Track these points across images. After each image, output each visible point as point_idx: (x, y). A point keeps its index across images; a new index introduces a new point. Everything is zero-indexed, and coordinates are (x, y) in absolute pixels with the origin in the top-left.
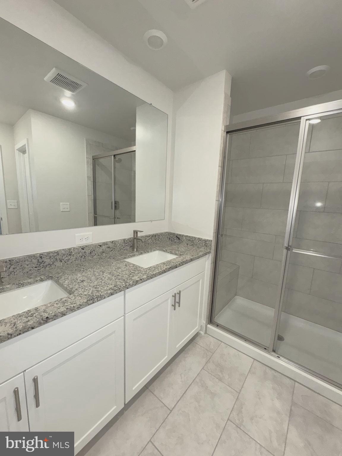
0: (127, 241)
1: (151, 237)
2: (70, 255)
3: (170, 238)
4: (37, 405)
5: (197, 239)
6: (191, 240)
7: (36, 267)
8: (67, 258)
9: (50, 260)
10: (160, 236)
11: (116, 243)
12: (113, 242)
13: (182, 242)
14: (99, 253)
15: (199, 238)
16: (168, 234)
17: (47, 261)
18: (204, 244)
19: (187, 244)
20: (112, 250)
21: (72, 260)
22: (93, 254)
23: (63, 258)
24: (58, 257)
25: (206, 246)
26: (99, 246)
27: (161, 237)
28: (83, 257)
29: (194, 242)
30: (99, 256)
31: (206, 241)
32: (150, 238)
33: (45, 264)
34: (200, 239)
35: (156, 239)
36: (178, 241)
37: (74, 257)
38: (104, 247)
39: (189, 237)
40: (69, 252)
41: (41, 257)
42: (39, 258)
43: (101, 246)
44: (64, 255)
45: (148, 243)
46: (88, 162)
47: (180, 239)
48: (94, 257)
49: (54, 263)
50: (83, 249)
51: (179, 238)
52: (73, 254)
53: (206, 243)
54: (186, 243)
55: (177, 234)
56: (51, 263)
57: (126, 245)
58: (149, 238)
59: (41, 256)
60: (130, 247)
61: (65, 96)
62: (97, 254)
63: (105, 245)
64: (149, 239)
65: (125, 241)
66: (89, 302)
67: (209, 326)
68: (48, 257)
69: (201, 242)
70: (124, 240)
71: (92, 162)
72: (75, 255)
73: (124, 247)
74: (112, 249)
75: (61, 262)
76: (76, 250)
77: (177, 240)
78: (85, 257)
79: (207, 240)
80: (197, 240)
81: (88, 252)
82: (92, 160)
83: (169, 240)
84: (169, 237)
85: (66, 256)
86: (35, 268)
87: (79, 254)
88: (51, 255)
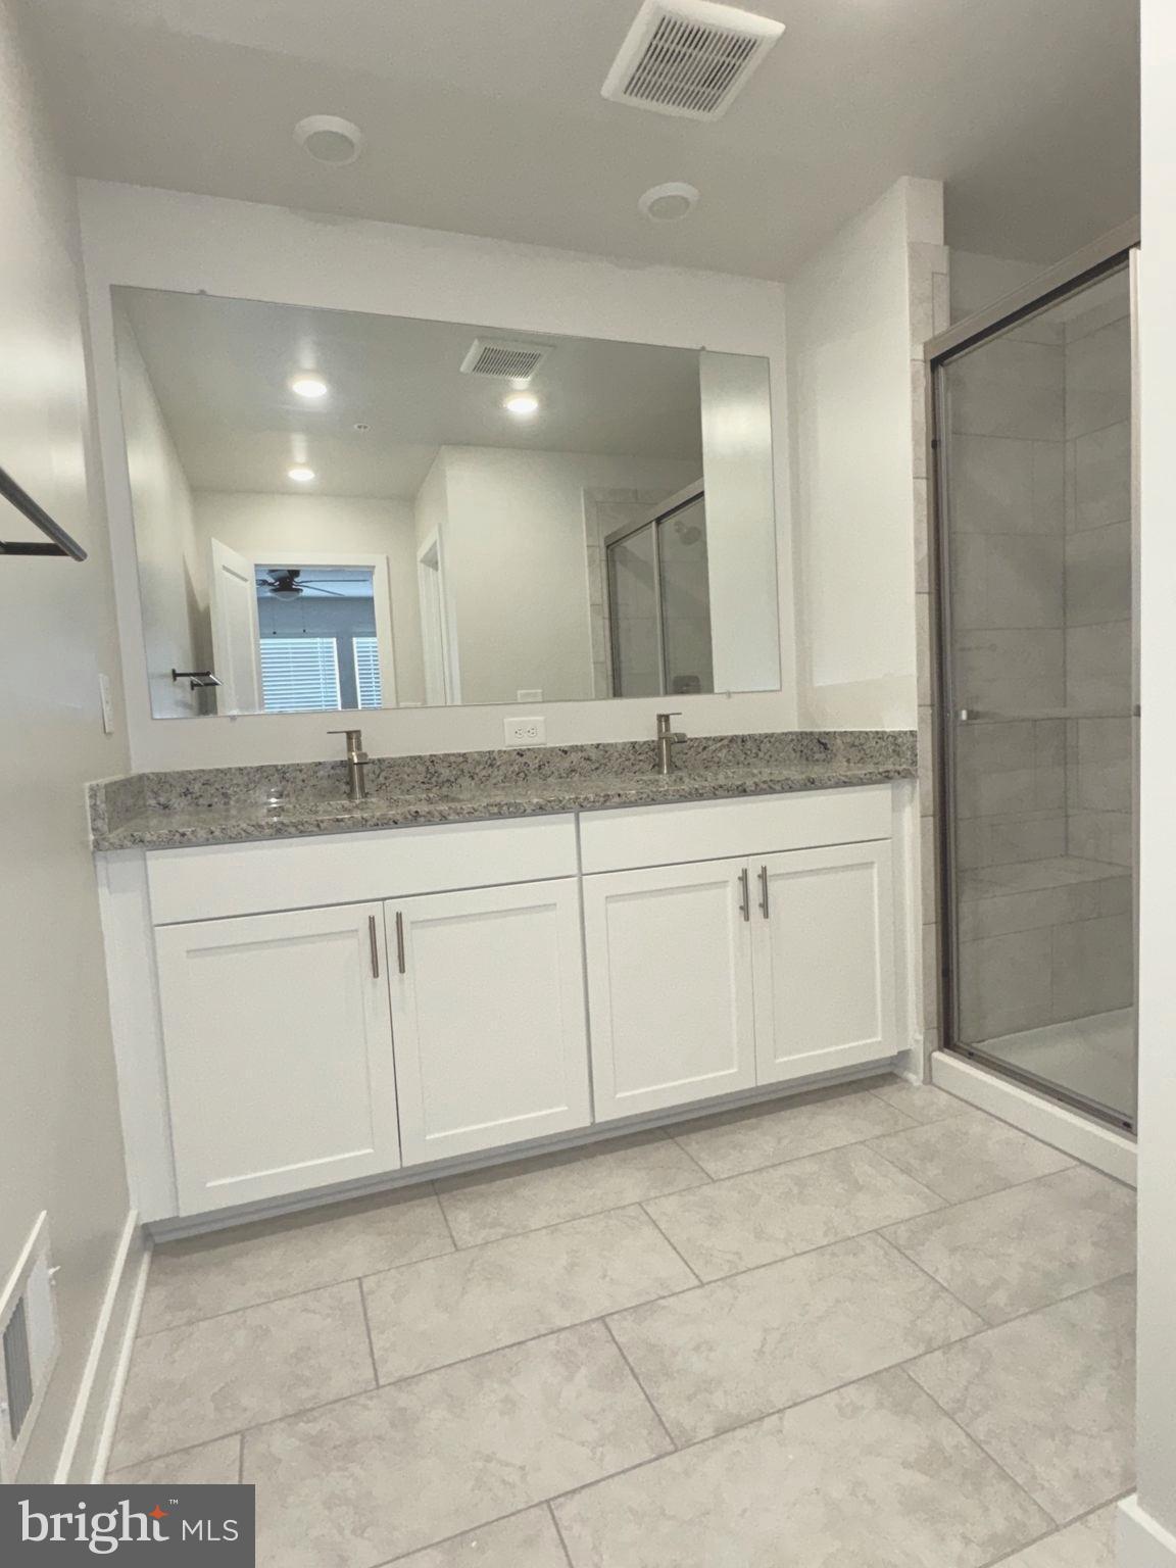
0: (641, 746)
1: (725, 742)
2: (491, 765)
3: (802, 751)
4: (402, 970)
5: (871, 735)
6: (857, 743)
7: (423, 783)
8: (484, 773)
9: (451, 771)
10: (762, 742)
11: (607, 749)
12: (599, 745)
13: (836, 755)
14: (562, 771)
15: (877, 733)
16: (794, 737)
17: (446, 773)
18: (890, 750)
19: (848, 761)
20: (597, 769)
21: (495, 777)
22: (546, 770)
23: (477, 771)
24: (465, 767)
25: (898, 755)
26: (560, 753)
27: (766, 746)
28: (522, 775)
29: (865, 747)
30: (561, 778)
31: (895, 736)
32: (723, 746)
33: (440, 780)
34: (880, 735)
35: (749, 752)
36: (823, 756)
37: (501, 773)
38: (574, 757)
39: (851, 733)
40: (490, 760)
41: (432, 762)
42: (428, 763)
43: (565, 752)
44: (479, 763)
45: (716, 759)
46: (591, 562)
47: (829, 746)
48: (549, 779)
49: (459, 781)
50: (522, 755)
51: (825, 745)
52: (498, 763)
53: (896, 744)
54: (845, 757)
55: (820, 733)
56: (452, 779)
57: (641, 757)
58: (719, 744)
59: (433, 759)
60: (654, 766)
61: (516, 391)
62: (556, 774)
63: (576, 752)
64: (720, 749)
65: (637, 747)
66: (490, 808)
67: (943, 1058)
68: (445, 764)
69: (884, 744)
70: (634, 744)
71: (604, 558)
72: (503, 768)
73: (633, 764)
74: (597, 765)
75: (473, 779)
76: (505, 756)
77: (821, 752)
78: (526, 775)
79: (900, 733)
80: (874, 738)
81: (535, 763)
82: (604, 550)
83: (801, 756)
84: (799, 748)
85: (481, 767)
86: (422, 785)
87: (512, 765)
88: (452, 759)
